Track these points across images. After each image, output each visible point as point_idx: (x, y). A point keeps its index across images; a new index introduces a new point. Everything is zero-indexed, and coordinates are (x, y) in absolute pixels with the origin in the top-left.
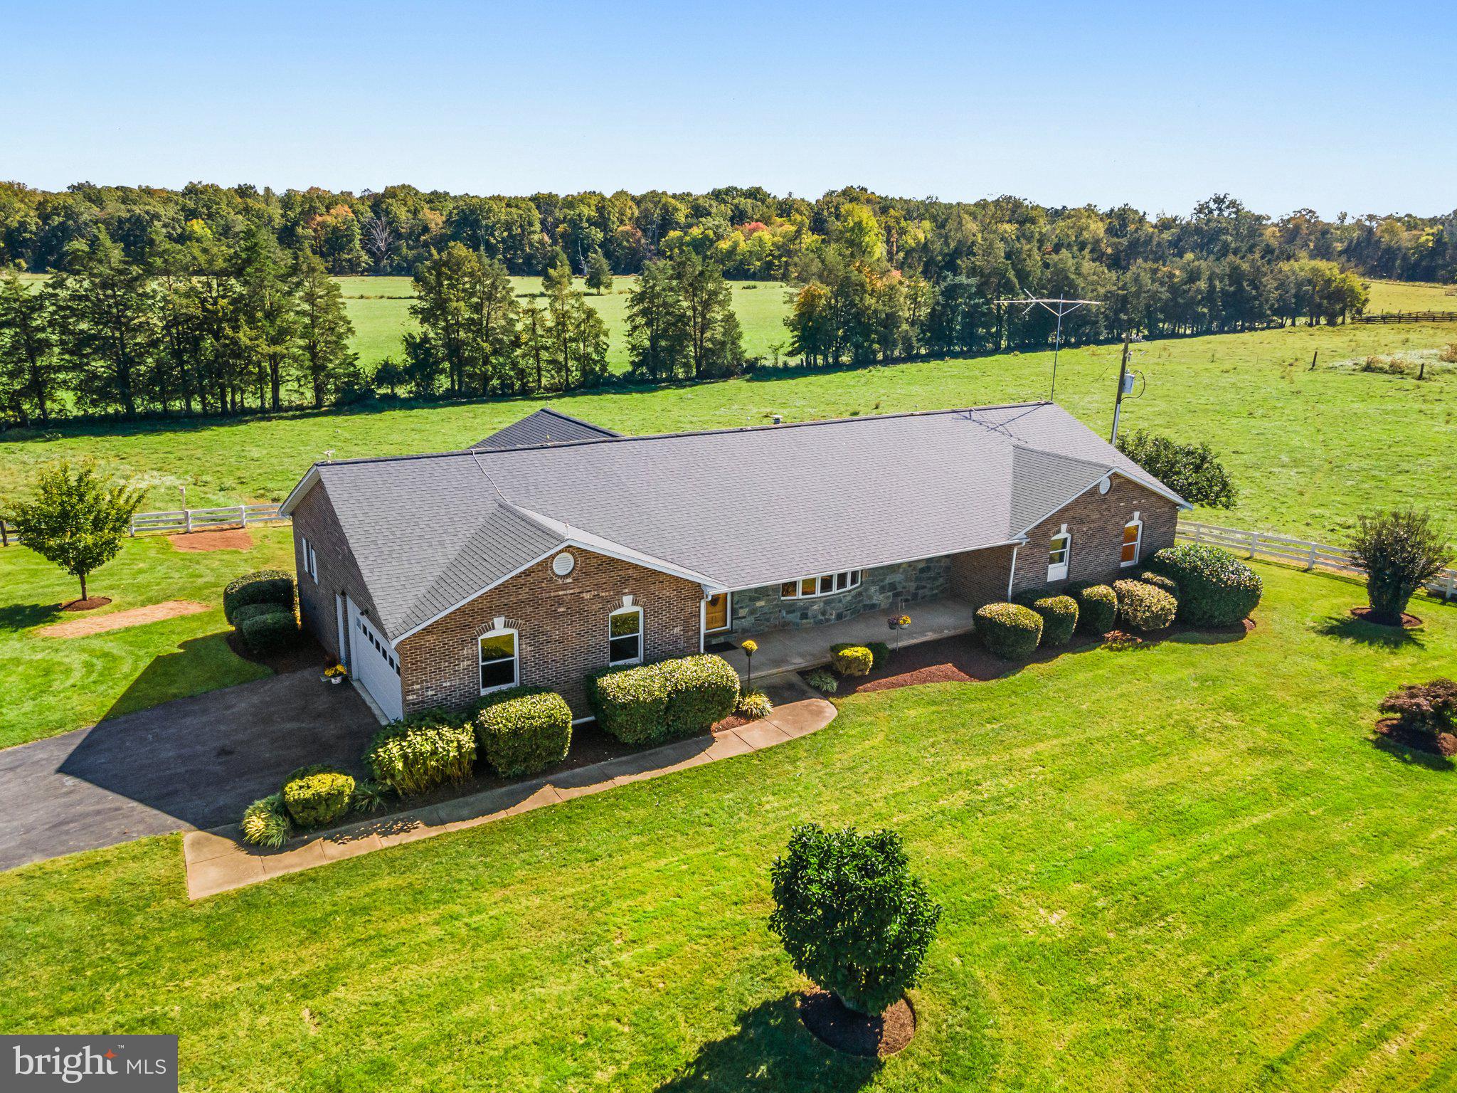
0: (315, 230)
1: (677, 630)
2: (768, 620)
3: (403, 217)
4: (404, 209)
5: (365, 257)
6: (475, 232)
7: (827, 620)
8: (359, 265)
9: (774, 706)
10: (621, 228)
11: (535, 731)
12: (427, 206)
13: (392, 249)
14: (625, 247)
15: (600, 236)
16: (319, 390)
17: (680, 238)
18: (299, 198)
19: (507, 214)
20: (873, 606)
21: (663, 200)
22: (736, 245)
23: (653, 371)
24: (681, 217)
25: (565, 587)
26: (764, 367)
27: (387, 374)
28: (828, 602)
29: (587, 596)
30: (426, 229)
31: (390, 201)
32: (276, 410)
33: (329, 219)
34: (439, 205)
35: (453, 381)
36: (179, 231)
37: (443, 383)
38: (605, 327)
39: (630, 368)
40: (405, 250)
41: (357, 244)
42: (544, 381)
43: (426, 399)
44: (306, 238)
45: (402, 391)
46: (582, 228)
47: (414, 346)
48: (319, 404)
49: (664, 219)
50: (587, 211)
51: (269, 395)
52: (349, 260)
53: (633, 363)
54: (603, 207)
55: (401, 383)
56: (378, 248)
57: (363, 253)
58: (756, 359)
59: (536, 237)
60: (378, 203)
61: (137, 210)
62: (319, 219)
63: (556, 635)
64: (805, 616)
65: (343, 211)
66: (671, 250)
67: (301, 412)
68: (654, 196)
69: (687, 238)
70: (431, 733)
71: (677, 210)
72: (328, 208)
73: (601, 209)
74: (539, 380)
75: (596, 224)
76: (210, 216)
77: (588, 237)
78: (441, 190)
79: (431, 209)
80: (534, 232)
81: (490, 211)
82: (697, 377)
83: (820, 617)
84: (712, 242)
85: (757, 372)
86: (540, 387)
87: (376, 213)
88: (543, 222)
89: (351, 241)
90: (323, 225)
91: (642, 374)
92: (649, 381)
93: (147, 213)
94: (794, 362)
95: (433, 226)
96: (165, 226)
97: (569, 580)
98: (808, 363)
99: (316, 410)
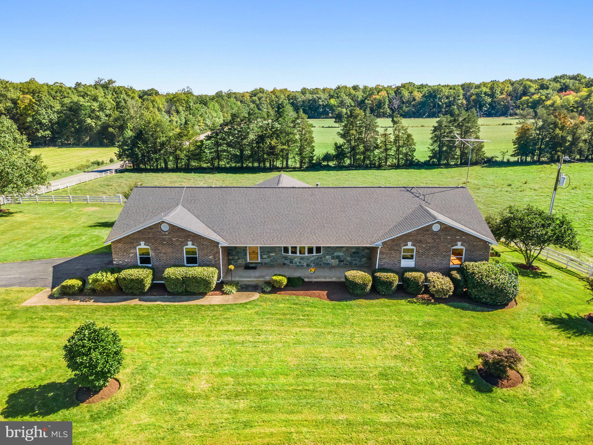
0: (372, 101)
1: (210, 257)
2: (276, 261)
3: (406, 95)
4: (407, 92)
5: (389, 111)
6: (434, 100)
7: (302, 266)
8: (386, 114)
9: (237, 291)
10: (501, 97)
11: (132, 280)
12: (417, 90)
13: (400, 107)
14: (502, 105)
15: (490, 100)
16: (301, 162)
17: (528, 100)
18: (369, 89)
19: (449, 92)
20: (328, 264)
21: (524, 83)
22: (554, 102)
23: (439, 161)
24: (532, 90)
25: (165, 235)
26: (496, 161)
27: (327, 157)
28: (302, 258)
29: (174, 239)
30: (414, 100)
31: (402, 89)
32: (286, 168)
33: (378, 97)
34: (422, 90)
35: (351, 161)
36: (327, 103)
37: (348, 162)
38: (415, 141)
39: (428, 159)
40: (404, 108)
41: (386, 106)
42: (388, 163)
43: (340, 168)
44: (368, 104)
45: (331, 164)
46: (481, 97)
47: (338, 147)
48: (301, 166)
49: (524, 91)
50: (484, 89)
51: (285, 163)
52: (383, 112)
53: (430, 157)
54: (493, 87)
55: (332, 161)
56: (395, 108)
57: (388, 109)
58: (492, 157)
59: (460, 102)
60: (398, 91)
61: (315, 96)
62: (374, 96)
63: (163, 251)
64: (292, 262)
65: (383, 93)
66: (523, 105)
67: (294, 169)
68: (521, 82)
69: (531, 100)
70: (104, 274)
71: (530, 87)
72: (378, 93)
73: (492, 88)
74: (386, 163)
75: (488, 95)
76: (338, 97)
77: (484, 100)
78: (425, 83)
79: (418, 91)
80: (459, 99)
81: (441, 91)
82: (460, 164)
83: (298, 264)
84: (544, 101)
85: (491, 163)
86: (386, 165)
87: (396, 93)
88: (464, 95)
89: (384, 105)
90: (375, 99)
91: (433, 162)
92: (436, 165)
93: (317, 97)
94: (515, 159)
95: (417, 98)
96: (322, 101)
97: (167, 233)
98: (522, 161)
99: (300, 169)
